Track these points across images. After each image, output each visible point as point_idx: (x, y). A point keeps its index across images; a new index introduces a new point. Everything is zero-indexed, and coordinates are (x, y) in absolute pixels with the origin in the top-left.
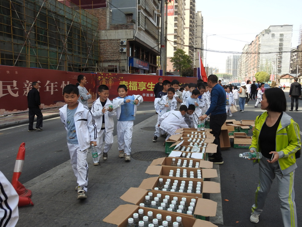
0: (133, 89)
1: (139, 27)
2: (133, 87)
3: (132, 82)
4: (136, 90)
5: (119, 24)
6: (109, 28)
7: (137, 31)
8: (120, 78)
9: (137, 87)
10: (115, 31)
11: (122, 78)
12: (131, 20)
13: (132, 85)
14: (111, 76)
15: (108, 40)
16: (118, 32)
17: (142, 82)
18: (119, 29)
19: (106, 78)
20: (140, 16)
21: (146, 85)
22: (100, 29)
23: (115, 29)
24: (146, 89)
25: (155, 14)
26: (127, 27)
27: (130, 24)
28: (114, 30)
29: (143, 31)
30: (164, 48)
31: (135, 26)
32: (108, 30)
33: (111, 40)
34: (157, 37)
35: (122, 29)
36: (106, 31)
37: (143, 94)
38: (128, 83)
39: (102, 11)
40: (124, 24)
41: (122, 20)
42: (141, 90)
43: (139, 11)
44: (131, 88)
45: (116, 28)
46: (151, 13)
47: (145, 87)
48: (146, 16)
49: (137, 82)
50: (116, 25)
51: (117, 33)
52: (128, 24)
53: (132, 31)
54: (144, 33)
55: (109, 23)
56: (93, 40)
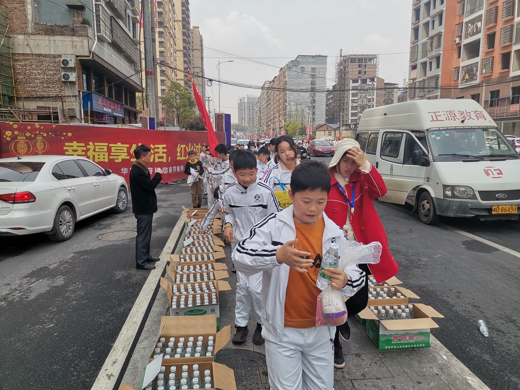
0: (99, 158)
1: (99, 34)
2: (99, 155)
3: (96, 144)
4: (106, 160)
5: (56, 25)
6: (33, 30)
7: (96, 41)
8: (64, 136)
9: (106, 154)
10: (47, 38)
11: (70, 134)
12: (81, 19)
13: (94, 150)
14: (39, 129)
15: (32, 55)
16: (55, 41)
17: (119, 144)
18: (57, 35)
19: (28, 134)
20: (101, 13)
21: (129, 149)
22: (12, 31)
23: (49, 35)
24: (128, 157)
25: (129, 16)
26: (73, 32)
27: (80, 27)
28: (45, 35)
29: (109, 43)
30: (153, 76)
31: (90, 31)
32: (32, 34)
33: (40, 55)
34: (137, 60)
35: (62, 34)
36: (26, 36)
37: (122, 170)
38: (85, 146)
40: (66, 26)
41: (60, 17)
42: (116, 161)
43: (97, 3)
44: (94, 156)
45: (50, 31)
46: (123, 13)
47: (126, 154)
48: (112, 15)
49: (107, 144)
50: (50, 26)
51: (52, 42)
52: (76, 27)
53: (85, 41)
54: (111, 49)
55: (33, 21)
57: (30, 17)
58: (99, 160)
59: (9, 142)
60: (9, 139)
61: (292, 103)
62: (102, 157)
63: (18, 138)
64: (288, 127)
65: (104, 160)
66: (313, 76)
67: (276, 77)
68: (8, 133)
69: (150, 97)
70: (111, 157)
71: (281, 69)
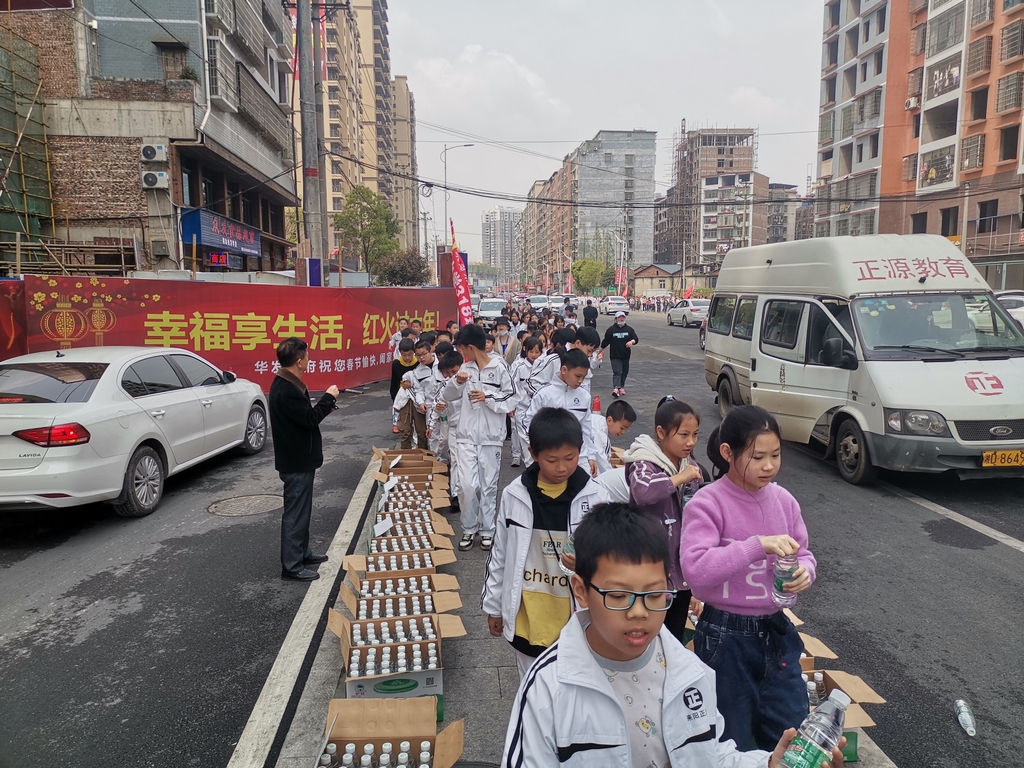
0: (212, 343)
1: (214, 97)
2: (212, 337)
3: (206, 315)
4: (227, 347)
5: (132, 80)
6: (90, 91)
7: (209, 111)
8: (144, 300)
9: (227, 335)
10: (115, 105)
11: (156, 298)
12: (180, 69)
13: (204, 328)
14: (98, 289)
15: (87, 138)
16: (130, 111)
17: (251, 316)
18: (134, 100)
19: (76, 298)
20: (218, 56)
21: (270, 325)
22: (48, 93)
23: (118, 99)
24: (269, 341)
25: (271, 60)
26: (165, 94)
27: (178, 84)
28: (111, 99)
29: (233, 114)
30: (317, 178)
31: (197, 91)
32: (87, 98)
33: (101, 139)
34: (285, 143)
35: (144, 98)
36: (75, 102)
37: (257, 365)
38: (186, 320)
39: (52, 20)
40: (153, 82)
41: (141, 66)
42: (245, 348)
43: (211, 38)
44: (202, 339)
45: (121, 92)
46: (260, 55)
47: (265, 335)
48: (240, 60)
49: (227, 316)
50: (121, 83)
51: (125, 113)
52: (172, 83)
53: (188, 112)
54: (238, 125)
55: (88, 73)
56: (16, 136)
57: (82, 66)
58: (213, 347)
59: (40, 314)
60: (39, 308)
61: (589, 224)
62: (217, 340)
63: (58, 305)
64: (579, 270)
65: (221, 347)
66: (629, 172)
67: (556, 173)
68: (39, 296)
69: (312, 219)
70: (235, 341)
71: (567, 157)
